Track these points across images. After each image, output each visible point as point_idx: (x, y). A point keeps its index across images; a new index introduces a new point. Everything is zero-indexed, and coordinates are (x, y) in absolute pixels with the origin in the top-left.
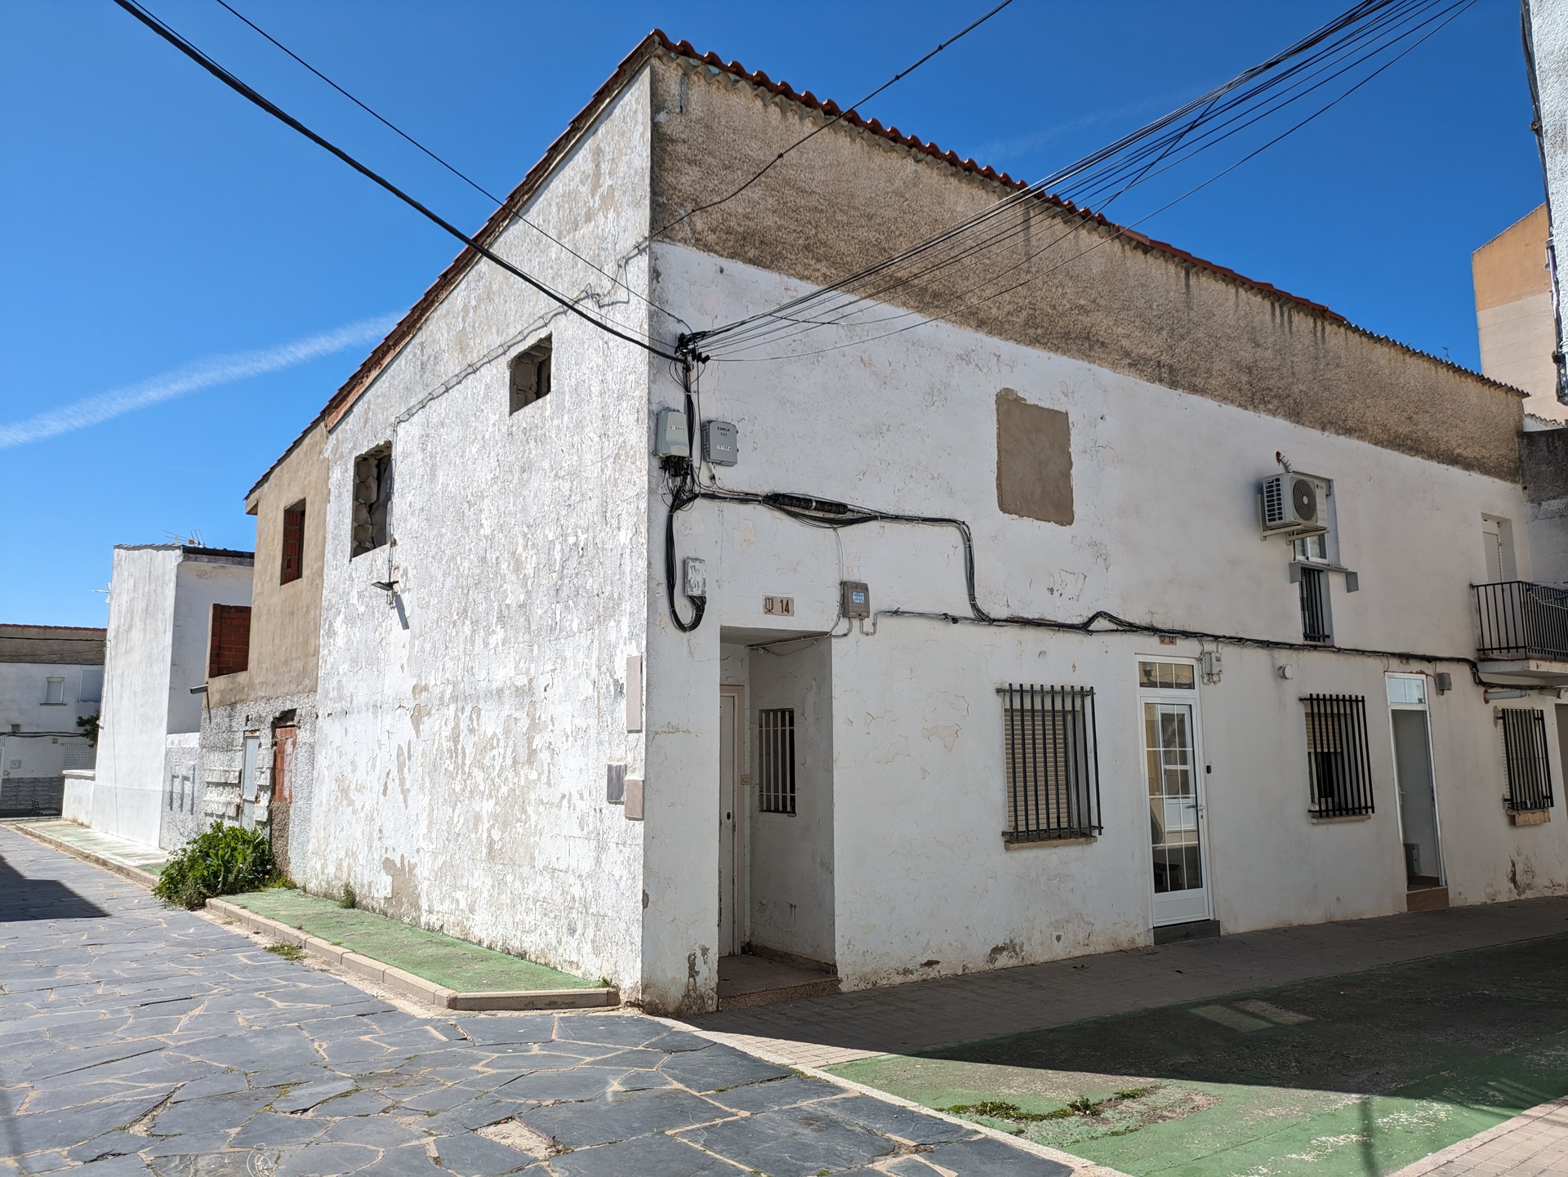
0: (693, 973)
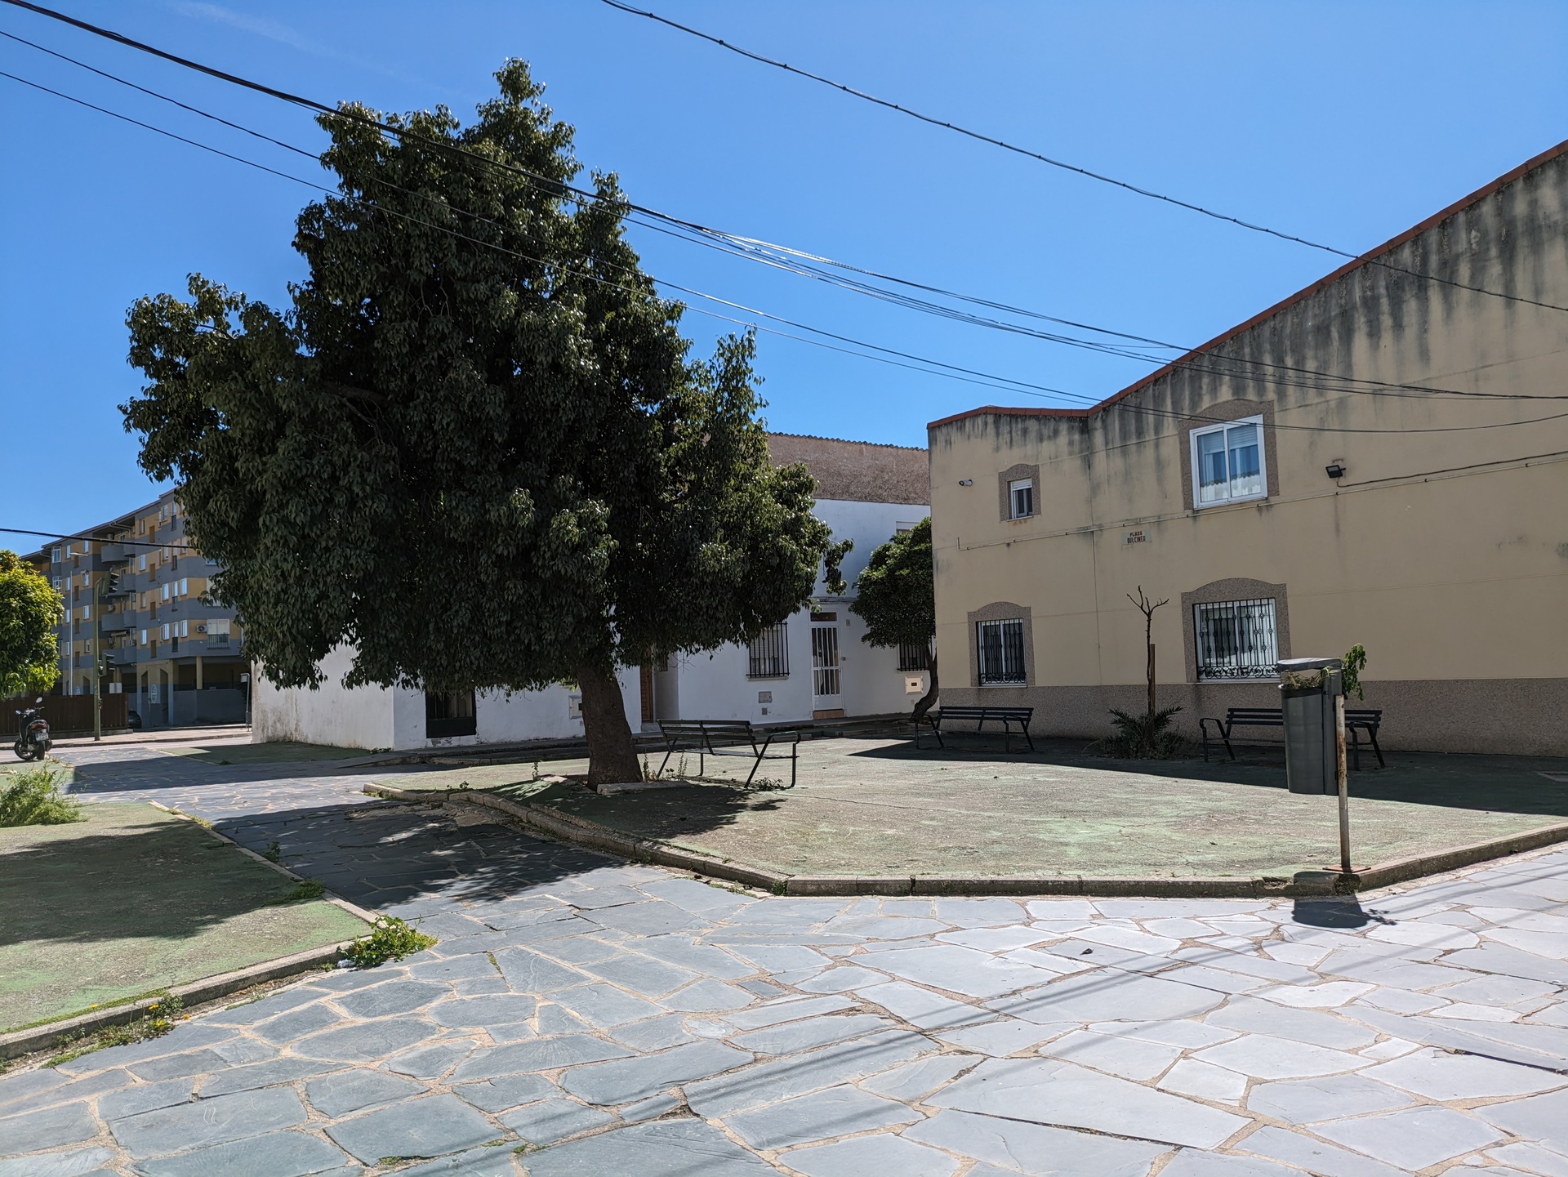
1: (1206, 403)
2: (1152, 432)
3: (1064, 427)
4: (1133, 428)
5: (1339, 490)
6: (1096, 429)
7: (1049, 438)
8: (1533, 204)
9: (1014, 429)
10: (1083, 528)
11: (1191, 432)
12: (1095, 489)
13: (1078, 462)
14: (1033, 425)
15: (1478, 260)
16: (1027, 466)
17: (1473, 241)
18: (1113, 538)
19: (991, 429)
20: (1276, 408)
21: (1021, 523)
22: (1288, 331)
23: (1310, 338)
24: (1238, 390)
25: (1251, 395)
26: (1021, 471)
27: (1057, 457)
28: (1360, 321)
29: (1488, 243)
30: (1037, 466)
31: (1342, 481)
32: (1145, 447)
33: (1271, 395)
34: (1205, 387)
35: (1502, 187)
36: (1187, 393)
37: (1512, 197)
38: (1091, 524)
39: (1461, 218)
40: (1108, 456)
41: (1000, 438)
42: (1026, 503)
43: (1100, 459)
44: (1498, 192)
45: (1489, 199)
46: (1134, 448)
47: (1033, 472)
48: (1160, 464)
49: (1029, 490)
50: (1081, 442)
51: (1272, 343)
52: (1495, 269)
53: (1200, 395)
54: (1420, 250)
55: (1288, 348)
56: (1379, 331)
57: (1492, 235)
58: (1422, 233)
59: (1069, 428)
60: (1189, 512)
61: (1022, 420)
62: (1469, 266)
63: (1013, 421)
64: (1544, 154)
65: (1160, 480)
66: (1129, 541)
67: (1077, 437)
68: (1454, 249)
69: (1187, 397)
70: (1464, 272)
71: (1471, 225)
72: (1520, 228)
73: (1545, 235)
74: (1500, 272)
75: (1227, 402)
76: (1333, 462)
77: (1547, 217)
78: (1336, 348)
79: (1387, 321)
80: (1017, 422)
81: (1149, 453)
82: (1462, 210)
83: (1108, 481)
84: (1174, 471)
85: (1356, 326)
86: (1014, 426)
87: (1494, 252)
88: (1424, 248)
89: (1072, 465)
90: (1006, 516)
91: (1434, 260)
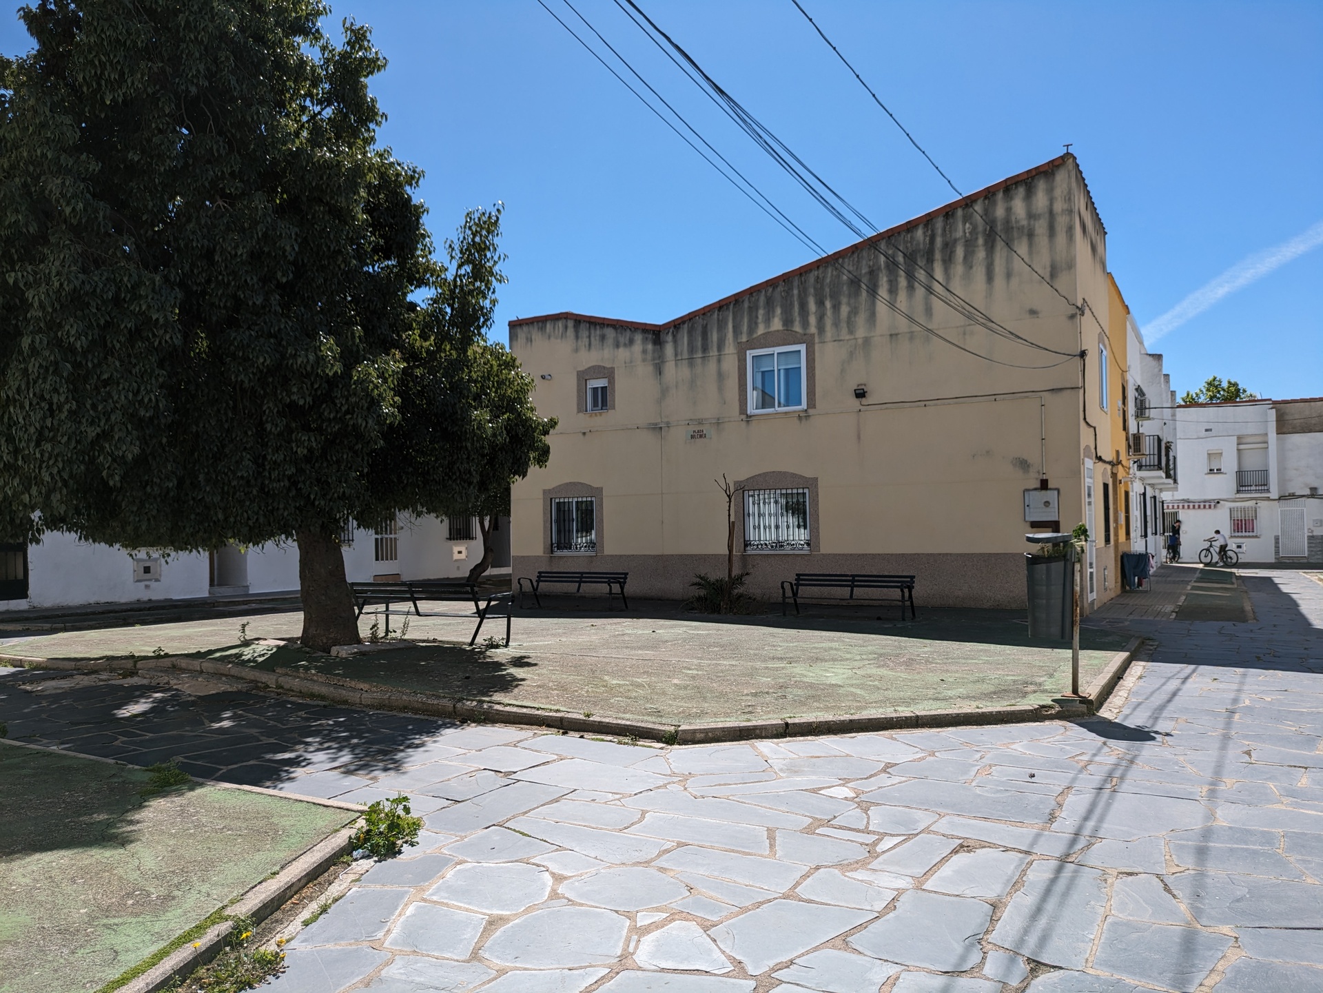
1: (761, 330)
2: (715, 348)
3: (638, 337)
4: (699, 344)
5: (862, 408)
6: (667, 342)
7: (625, 345)
8: (1009, 210)
9: (593, 335)
10: (653, 424)
11: (748, 352)
12: (664, 392)
13: (650, 369)
14: (610, 333)
15: (970, 245)
16: (604, 367)
17: (967, 231)
18: (679, 434)
19: (570, 331)
20: (817, 340)
21: (596, 415)
22: (828, 280)
23: (845, 288)
24: (788, 322)
25: (797, 328)
26: (598, 371)
27: (631, 362)
28: (883, 281)
29: (977, 234)
30: (613, 368)
31: (864, 401)
32: (709, 361)
33: (813, 329)
34: (760, 317)
35: (988, 194)
36: (746, 320)
37: (994, 203)
38: (659, 421)
39: (960, 212)
40: (676, 365)
41: (580, 341)
42: (602, 399)
43: (670, 368)
44: (986, 198)
45: (980, 202)
46: (699, 361)
47: (609, 374)
48: (721, 376)
49: (604, 389)
50: (654, 351)
51: (815, 289)
52: (981, 254)
53: (756, 324)
54: (930, 232)
55: (828, 295)
56: (897, 289)
57: (980, 228)
58: (932, 219)
59: (643, 339)
60: (744, 417)
61: (601, 327)
62: (963, 249)
63: (592, 327)
64: (1018, 175)
65: (721, 389)
66: (692, 437)
67: (650, 347)
68: (953, 235)
69: (746, 324)
70: (960, 252)
71: (966, 219)
72: (999, 227)
73: (1015, 234)
74: (985, 256)
75: (778, 331)
76: (858, 386)
77: (1017, 221)
78: (864, 298)
79: (903, 282)
80: (595, 329)
81: (712, 366)
82: (961, 207)
83: (676, 387)
84: (732, 383)
85: (880, 283)
86: (593, 331)
87: (981, 241)
88: (932, 231)
89: (644, 370)
90: (582, 408)
91: (939, 241)
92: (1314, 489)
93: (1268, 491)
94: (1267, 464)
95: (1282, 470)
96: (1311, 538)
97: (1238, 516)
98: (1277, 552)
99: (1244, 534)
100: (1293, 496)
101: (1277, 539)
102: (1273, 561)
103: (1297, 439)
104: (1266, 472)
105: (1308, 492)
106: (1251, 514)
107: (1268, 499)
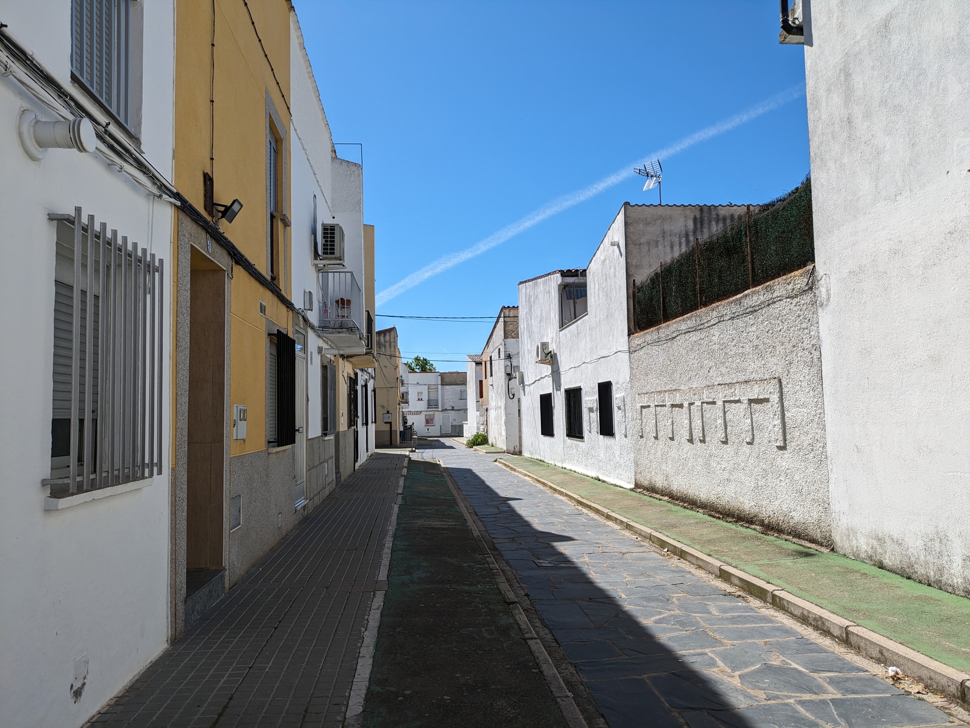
0: (515, 449)
92: (453, 407)
93: (438, 408)
94: (438, 397)
95: (443, 400)
96: (452, 426)
97: (428, 418)
98: (441, 432)
99: (430, 425)
100: (446, 410)
101: (441, 426)
102: (440, 435)
103: (447, 387)
104: (437, 400)
105: (451, 408)
106: (432, 417)
107: (438, 411)
